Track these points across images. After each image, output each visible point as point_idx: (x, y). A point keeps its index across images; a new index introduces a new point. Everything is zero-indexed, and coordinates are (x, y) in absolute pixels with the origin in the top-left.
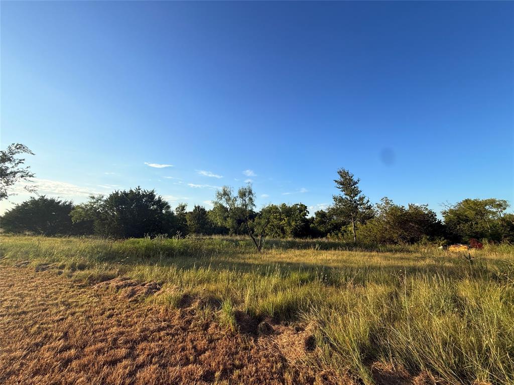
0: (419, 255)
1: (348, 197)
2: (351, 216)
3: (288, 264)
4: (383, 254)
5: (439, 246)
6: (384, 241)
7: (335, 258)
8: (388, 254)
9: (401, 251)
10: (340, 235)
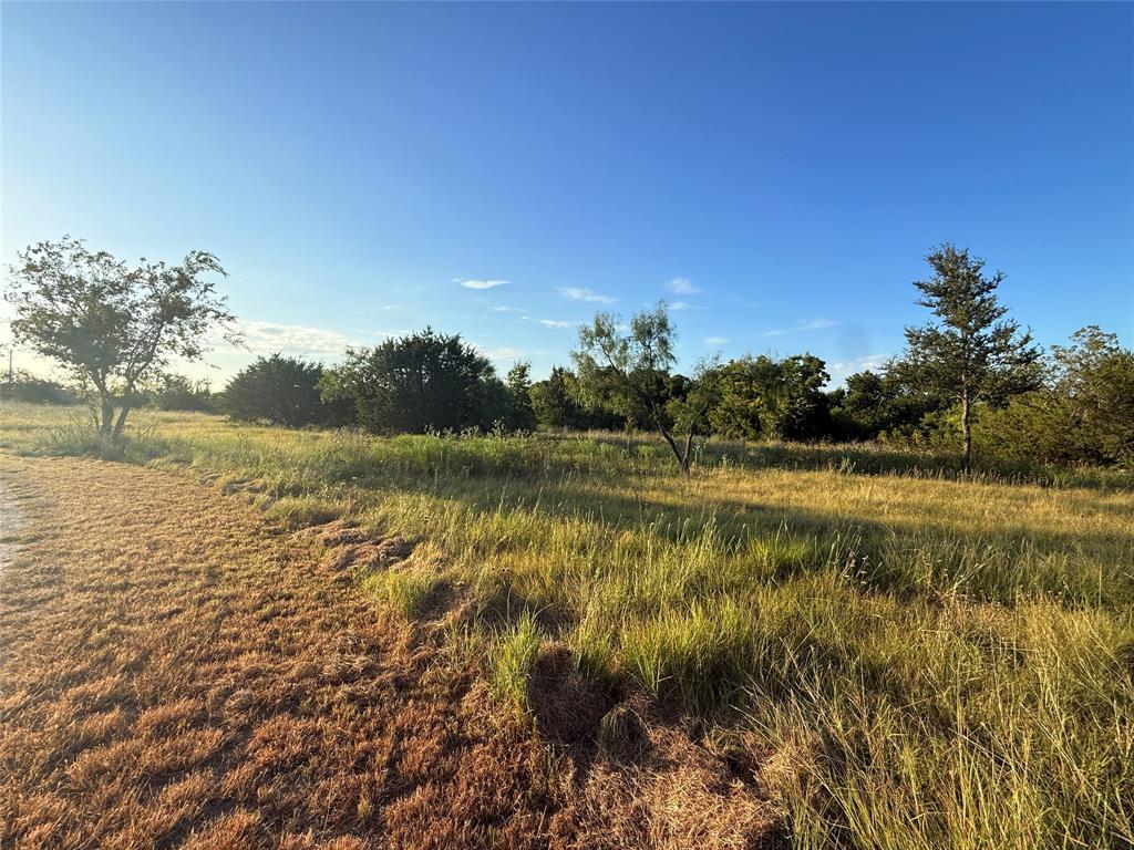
1: (959, 333)
2: (961, 383)
3: (752, 508)
6: (1064, 456)
10: (916, 435)
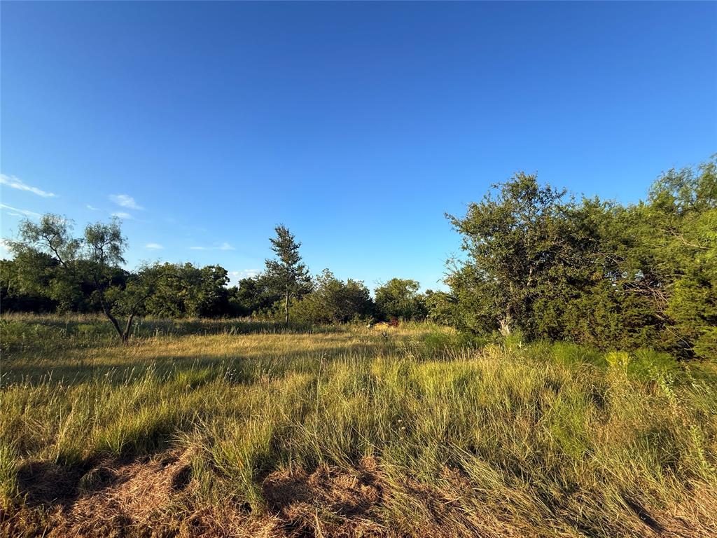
0: (349, 335)
1: (285, 264)
4: (314, 336)
5: (367, 325)
6: (319, 321)
7: (255, 344)
8: (320, 335)
9: (334, 331)
